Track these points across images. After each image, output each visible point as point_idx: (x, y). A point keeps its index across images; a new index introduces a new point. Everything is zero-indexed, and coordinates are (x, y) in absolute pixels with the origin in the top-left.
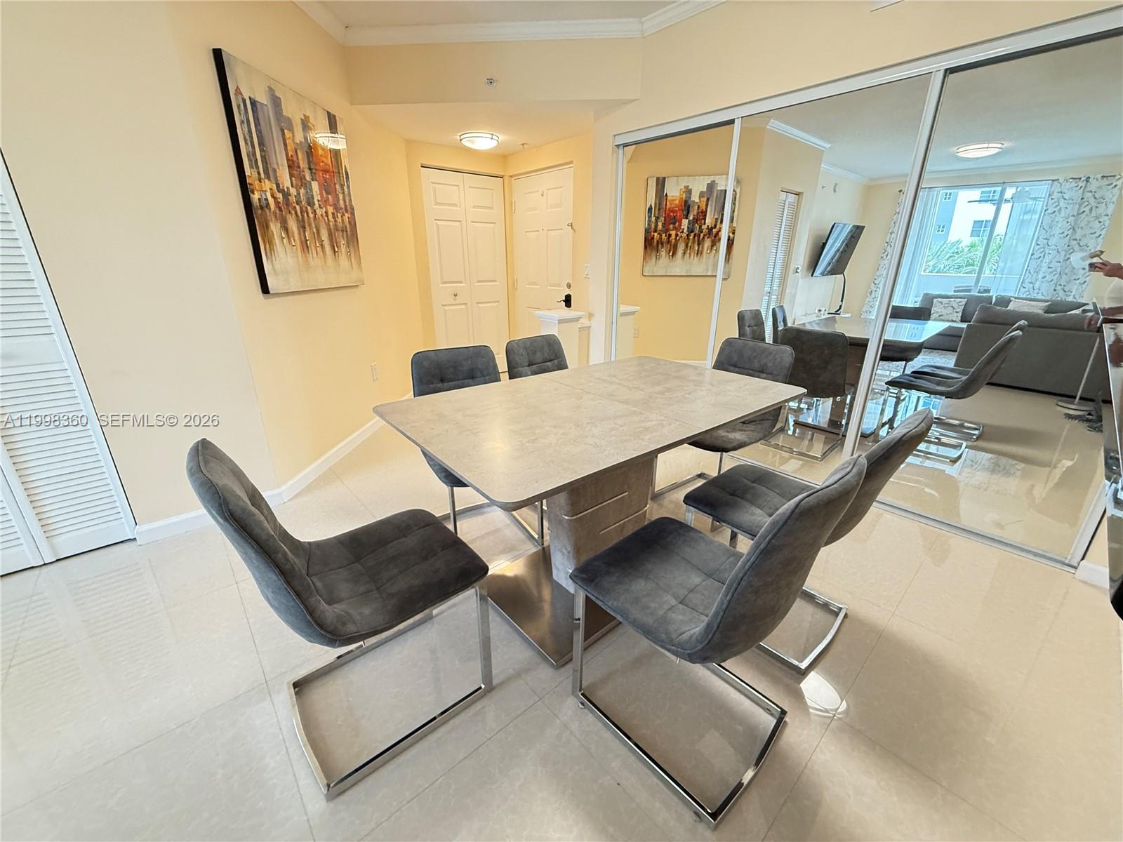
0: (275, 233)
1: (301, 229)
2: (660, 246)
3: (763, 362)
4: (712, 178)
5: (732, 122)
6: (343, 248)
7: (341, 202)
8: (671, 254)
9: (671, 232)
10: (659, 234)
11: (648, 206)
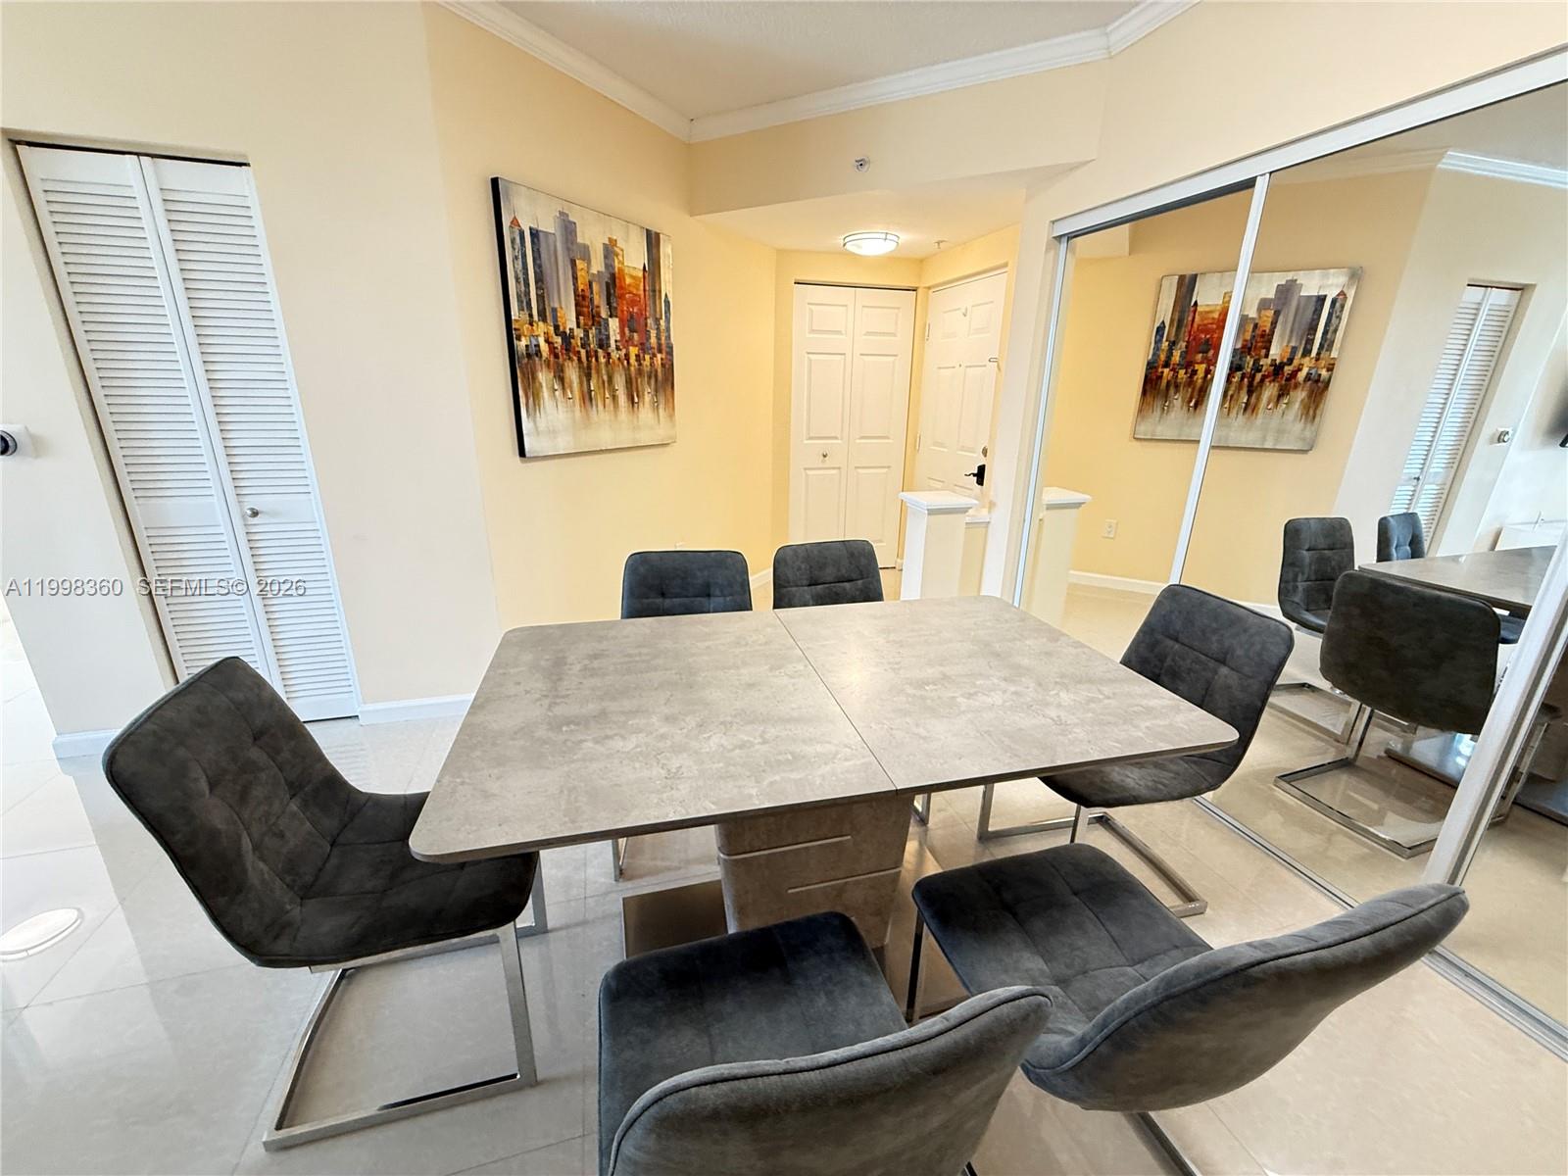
0: (544, 385)
1: (585, 379)
2: (1172, 391)
3: (1227, 644)
4: (1290, 276)
5: (1250, 184)
6: (647, 398)
7: (653, 340)
8: (1192, 404)
9: (1197, 367)
10: (1173, 370)
11: (1157, 325)
